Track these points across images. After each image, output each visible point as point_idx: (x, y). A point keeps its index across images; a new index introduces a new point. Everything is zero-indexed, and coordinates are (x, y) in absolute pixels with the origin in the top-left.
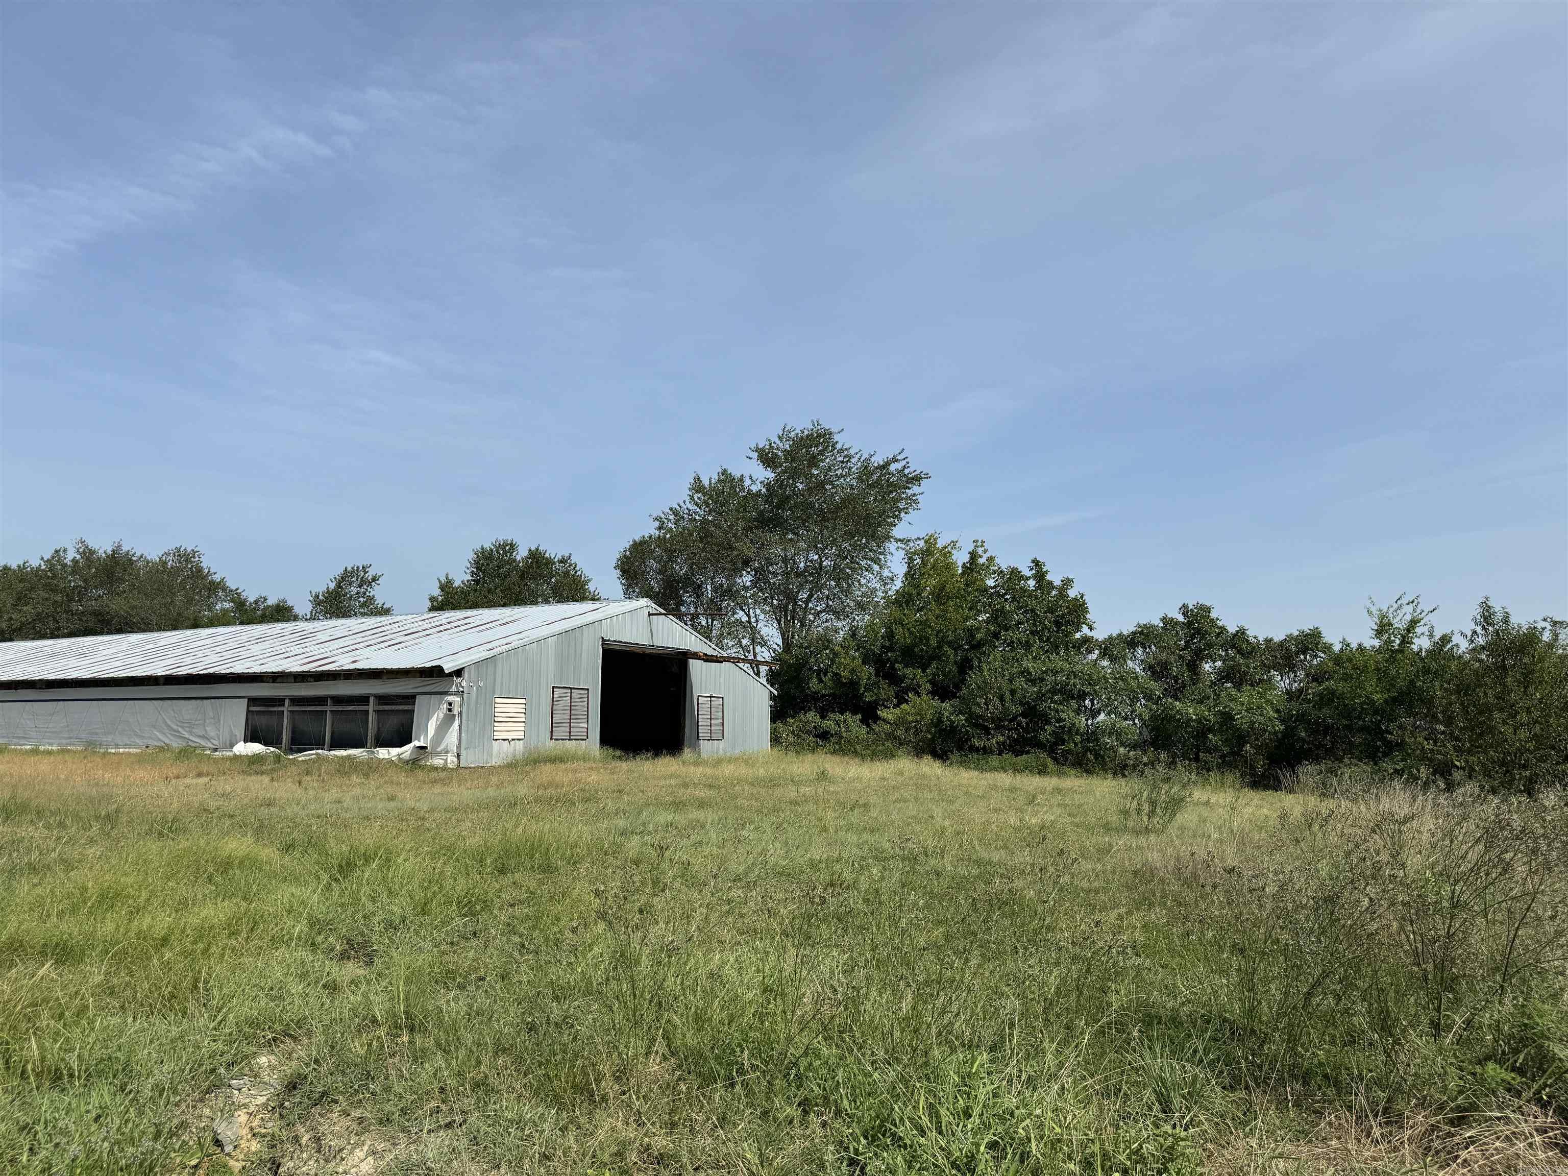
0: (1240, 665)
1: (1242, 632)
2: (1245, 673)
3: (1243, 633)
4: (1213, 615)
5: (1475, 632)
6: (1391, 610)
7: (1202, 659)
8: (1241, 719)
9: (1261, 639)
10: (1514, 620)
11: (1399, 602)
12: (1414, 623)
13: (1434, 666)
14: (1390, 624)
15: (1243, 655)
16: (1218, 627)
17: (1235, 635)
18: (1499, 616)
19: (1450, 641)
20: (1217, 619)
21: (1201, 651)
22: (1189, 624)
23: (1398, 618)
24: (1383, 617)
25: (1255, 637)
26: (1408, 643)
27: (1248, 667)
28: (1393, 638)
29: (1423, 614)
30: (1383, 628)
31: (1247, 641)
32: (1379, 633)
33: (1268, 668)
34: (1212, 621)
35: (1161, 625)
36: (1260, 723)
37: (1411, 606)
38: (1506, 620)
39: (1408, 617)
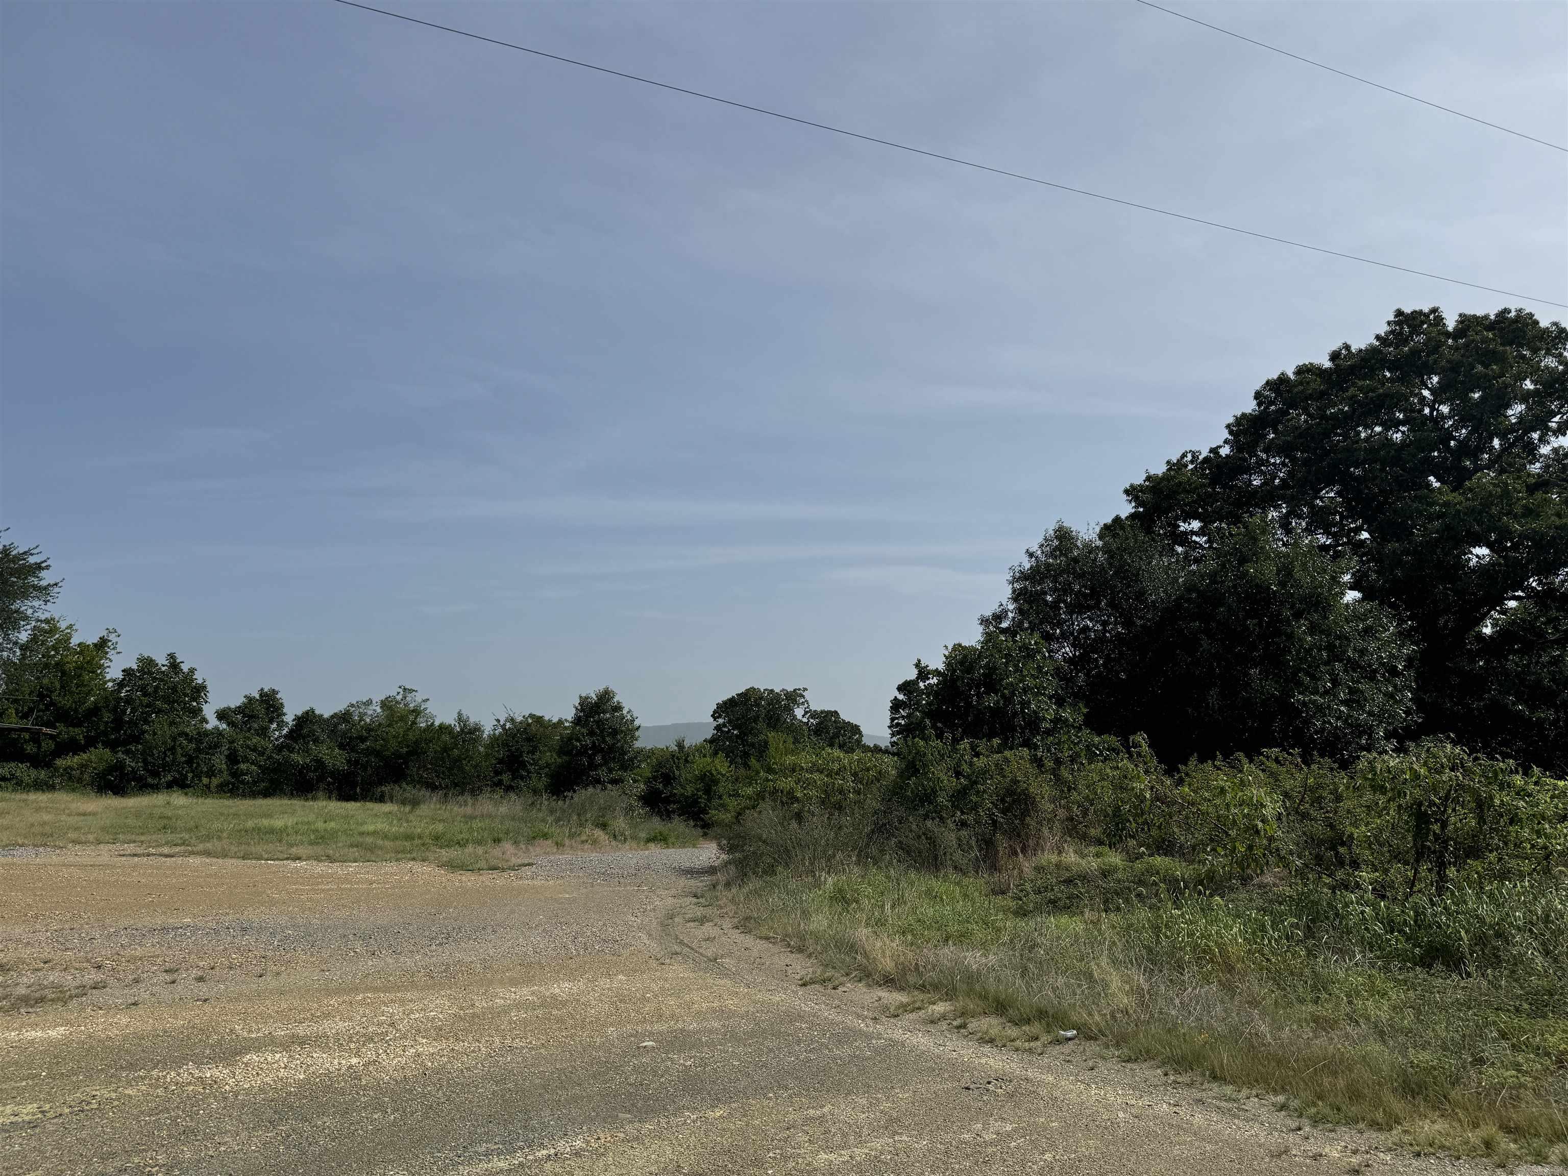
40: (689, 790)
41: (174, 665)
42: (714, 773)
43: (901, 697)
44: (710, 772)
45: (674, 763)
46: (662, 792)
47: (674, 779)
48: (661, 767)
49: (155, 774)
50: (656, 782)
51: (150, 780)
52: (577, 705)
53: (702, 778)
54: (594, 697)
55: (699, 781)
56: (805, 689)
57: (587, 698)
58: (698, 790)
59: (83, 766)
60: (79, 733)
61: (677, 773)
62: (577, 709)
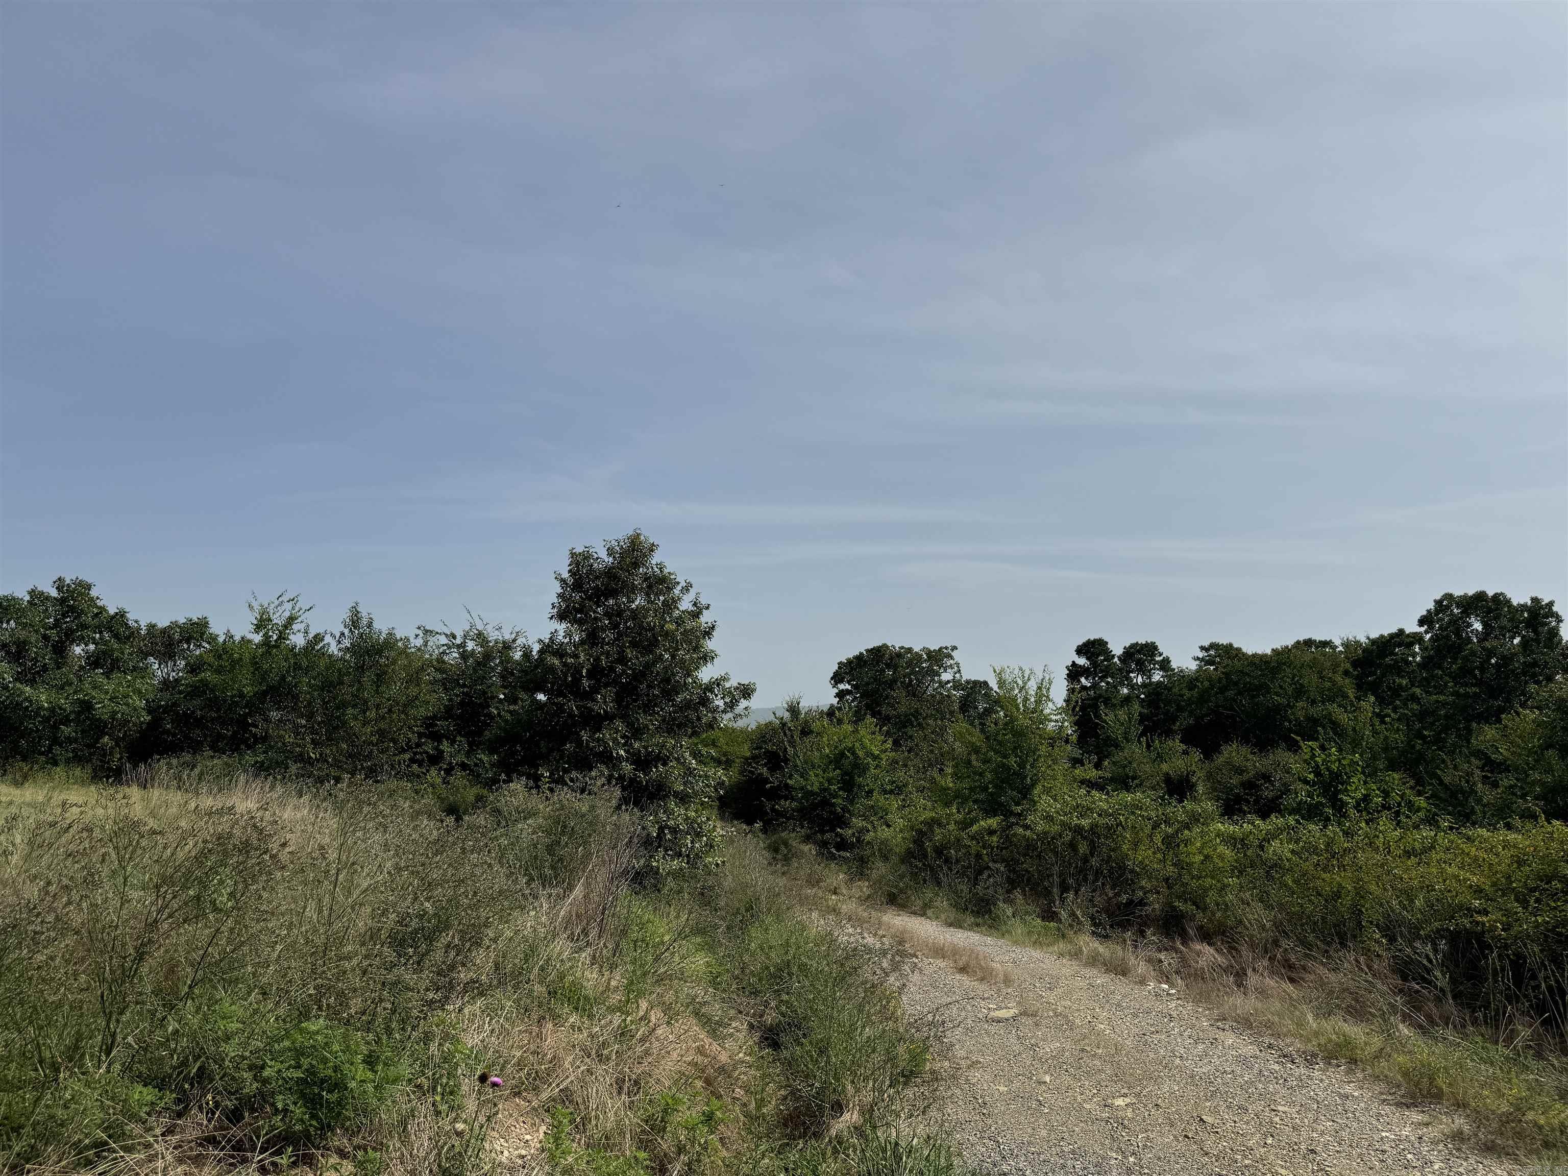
0: (113, 650)
1: (121, 614)
2: (118, 660)
3: (122, 616)
4: (94, 593)
5: (343, 634)
6: (272, 606)
7: (73, 641)
8: (102, 708)
9: (143, 624)
10: (376, 625)
11: (280, 599)
12: (291, 620)
13: (305, 663)
14: (270, 620)
15: (119, 639)
16: (98, 607)
17: (113, 617)
18: (365, 621)
19: (322, 640)
20: (98, 598)
21: (73, 631)
22: (62, 601)
23: (278, 614)
24: (264, 612)
25: (136, 622)
26: (284, 639)
27: (123, 653)
28: (271, 634)
29: (301, 612)
30: (262, 624)
31: (126, 624)
32: (258, 628)
33: (147, 655)
34: (91, 599)
35: (27, 598)
36: (123, 714)
37: (291, 603)
38: (370, 625)
39: (287, 614)
40: (814, 782)
42: (861, 754)
43: (1082, 661)
44: (852, 750)
45: (785, 734)
46: (767, 781)
47: (786, 761)
48: (765, 742)
50: (757, 763)
52: (566, 575)
53: (838, 759)
54: (603, 554)
55: (832, 767)
56: (954, 648)
57: (586, 556)
58: (829, 781)
61: (790, 751)
62: (563, 581)
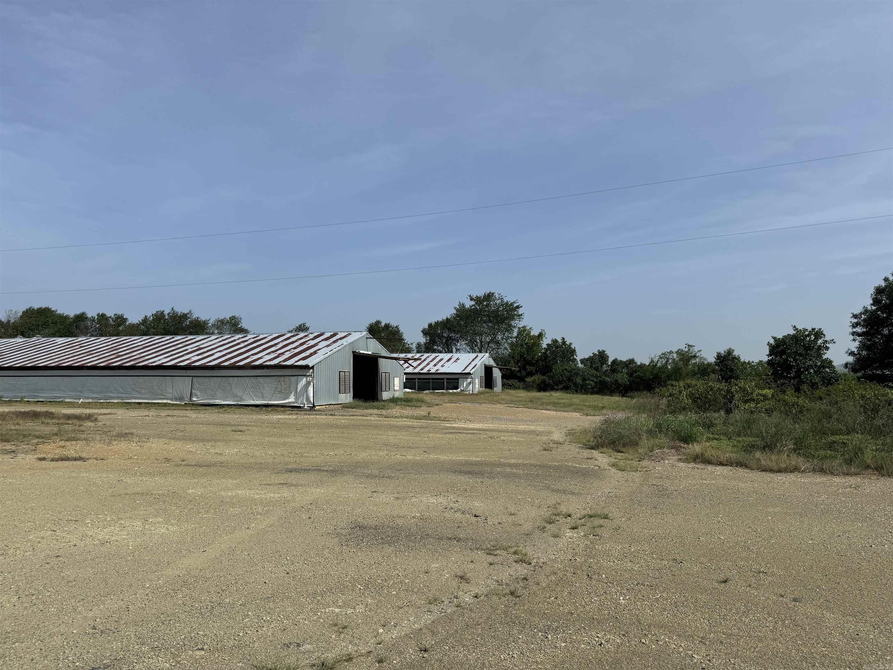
41: (564, 342)
49: (557, 385)
51: (555, 387)
59: (533, 382)
60: (533, 369)
